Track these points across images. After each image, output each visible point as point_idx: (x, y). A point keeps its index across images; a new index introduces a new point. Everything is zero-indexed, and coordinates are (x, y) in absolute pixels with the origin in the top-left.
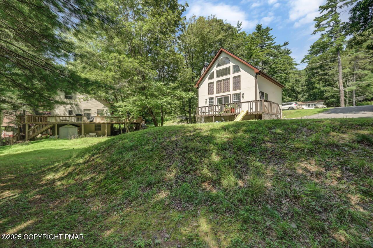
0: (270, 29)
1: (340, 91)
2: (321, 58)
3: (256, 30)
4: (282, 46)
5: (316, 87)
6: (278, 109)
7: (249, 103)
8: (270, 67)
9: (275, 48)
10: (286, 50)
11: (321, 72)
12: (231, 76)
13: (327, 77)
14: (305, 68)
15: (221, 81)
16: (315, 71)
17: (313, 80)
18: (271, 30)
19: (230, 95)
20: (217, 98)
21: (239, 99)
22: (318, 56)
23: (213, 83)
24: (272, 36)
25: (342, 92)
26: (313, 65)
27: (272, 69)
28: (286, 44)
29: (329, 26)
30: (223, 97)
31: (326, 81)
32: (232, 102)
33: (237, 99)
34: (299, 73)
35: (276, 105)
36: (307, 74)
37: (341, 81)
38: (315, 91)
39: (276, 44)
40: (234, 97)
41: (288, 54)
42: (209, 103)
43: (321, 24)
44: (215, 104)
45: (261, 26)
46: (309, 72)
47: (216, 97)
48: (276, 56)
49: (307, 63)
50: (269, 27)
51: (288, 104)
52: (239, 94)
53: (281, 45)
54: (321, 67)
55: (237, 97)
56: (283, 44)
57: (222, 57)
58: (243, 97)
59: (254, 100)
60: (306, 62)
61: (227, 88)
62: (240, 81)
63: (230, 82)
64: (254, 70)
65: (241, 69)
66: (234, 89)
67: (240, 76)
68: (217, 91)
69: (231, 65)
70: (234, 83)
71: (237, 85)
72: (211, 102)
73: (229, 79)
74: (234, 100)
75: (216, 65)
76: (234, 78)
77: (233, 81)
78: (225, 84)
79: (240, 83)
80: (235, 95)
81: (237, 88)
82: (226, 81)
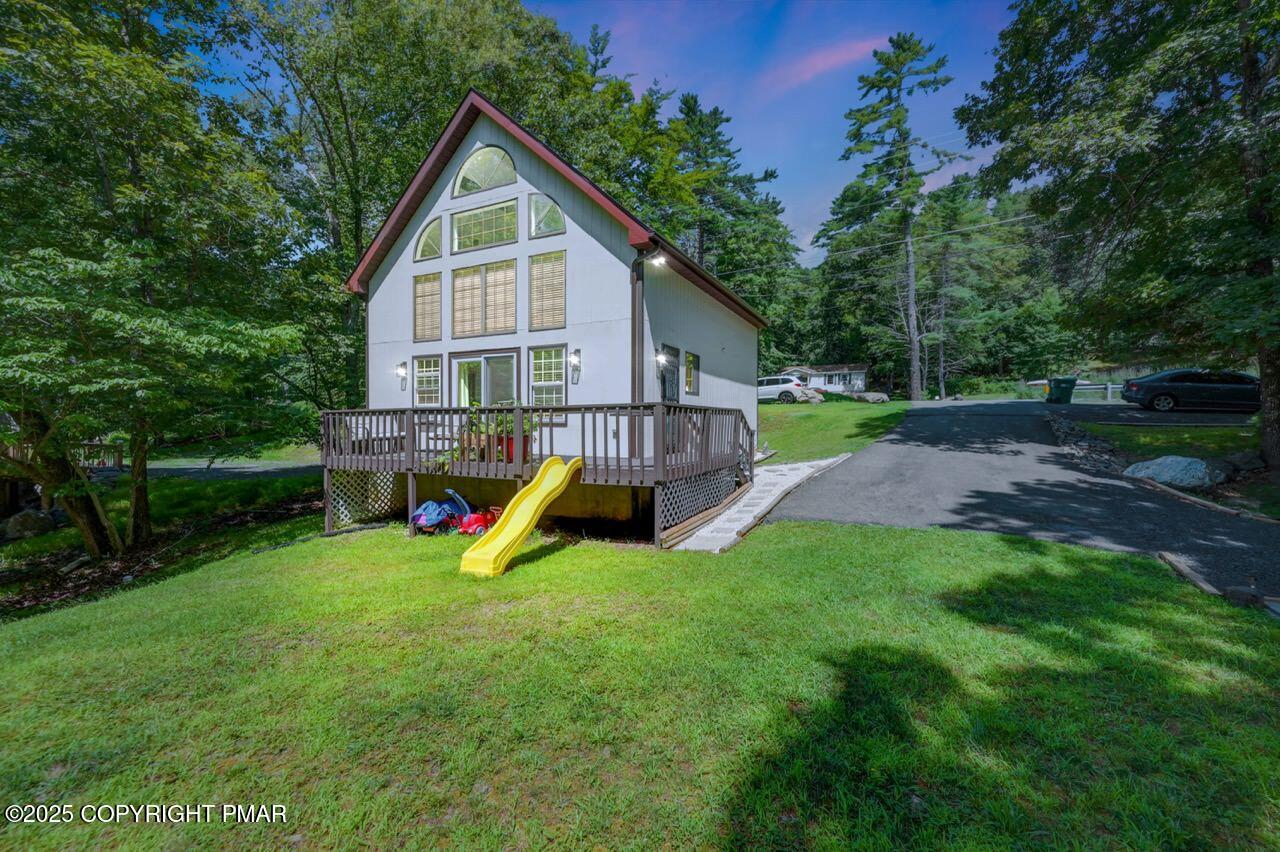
0: (724, 116)
1: (910, 342)
2: (859, 241)
3: (681, 111)
4: (759, 180)
5: (847, 325)
6: (742, 432)
7: (589, 416)
8: (725, 246)
9: (737, 182)
10: (771, 200)
11: (861, 281)
12: (522, 249)
13: (874, 297)
14: (820, 263)
15: (478, 269)
16: (847, 276)
17: (841, 301)
18: (728, 120)
19: (517, 350)
20: (455, 362)
22: (851, 230)
23: (436, 277)
24: (728, 141)
25: (917, 346)
26: (843, 258)
27: (727, 253)
28: (769, 175)
29: (883, 143)
30: (482, 359)
31: (872, 308)
34: (804, 276)
35: (730, 419)
36: (827, 281)
37: (913, 311)
38: (845, 334)
39: (741, 172)
40: (537, 366)
41: (776, 213)
43: (863, 130)
45: (696, 102)
46: (830, 276)
47: (452, 355)
48: (741, 213)
49: (825, 249)
50: (720, 110)
51: (776, 382)
52: (558, 351)
53: (755, 177)
54: (861, 265)
55: (548, 367)
56: (762, 175)
57: (479, 144)
58: (576, 367)
59: (627, 400)
60: (823, 245)
61: (500, 312)
62: (564, 283)
63: (515, 282)
64: (627, 233)
65: (568, 221)
66: (538, 322)
67: (562, 256)
68: (455, 322)
69: (521, 191)
70: (538, 292)
71: (548, 304)
72: (429, 382)
73: (512, 264)
74: (537, 377)
75: (451, 185)
76: (534, 261)
77: (533, 278)
78: (492, 289)
79: (564, 295)
80: (537, 353)
81: (547, 317)
82: (500, 276)
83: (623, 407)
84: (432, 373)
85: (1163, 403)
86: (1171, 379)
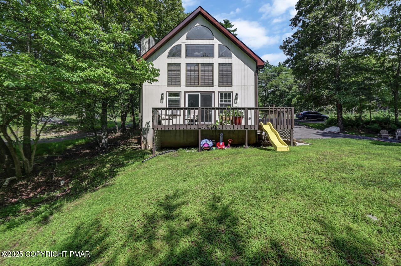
12: (216, 61)
15: (197, 65)
19: (214, 92)
20: (187, 94)
21: (230, 101)
23: (178, 65)
30: (199, 94)
32: (217, 106)
33: (226, 101)
40: (221, 98)
42: (170, 101)
44: (183, 106)
47: (185, 92)
52: (229, 93)
55: (226, 98)
57: (198, 24)
58: (236, 98)
59: (253, 106)
61: (207, 79)
62: (231, 73)
63: (213, 70)
64: (256, 61)
65: (233, 55)
66: (221, 84)
67: (230, 65)
68: (187, 81)
69: (216, 42)
70: (221, 75)
71: (225, 79)
72: (174, 101)
73: (212, 65)
74: (221, 101)
75: (186, 35)
76: (220, 65)
77: (219, 70)
78: (203, 72)
79: (231, 77)
80: (222, 93)
81: (225, 83)
82: (206, 68)
84: (176, 97)
85: (306, 118)
86: (307, 113)
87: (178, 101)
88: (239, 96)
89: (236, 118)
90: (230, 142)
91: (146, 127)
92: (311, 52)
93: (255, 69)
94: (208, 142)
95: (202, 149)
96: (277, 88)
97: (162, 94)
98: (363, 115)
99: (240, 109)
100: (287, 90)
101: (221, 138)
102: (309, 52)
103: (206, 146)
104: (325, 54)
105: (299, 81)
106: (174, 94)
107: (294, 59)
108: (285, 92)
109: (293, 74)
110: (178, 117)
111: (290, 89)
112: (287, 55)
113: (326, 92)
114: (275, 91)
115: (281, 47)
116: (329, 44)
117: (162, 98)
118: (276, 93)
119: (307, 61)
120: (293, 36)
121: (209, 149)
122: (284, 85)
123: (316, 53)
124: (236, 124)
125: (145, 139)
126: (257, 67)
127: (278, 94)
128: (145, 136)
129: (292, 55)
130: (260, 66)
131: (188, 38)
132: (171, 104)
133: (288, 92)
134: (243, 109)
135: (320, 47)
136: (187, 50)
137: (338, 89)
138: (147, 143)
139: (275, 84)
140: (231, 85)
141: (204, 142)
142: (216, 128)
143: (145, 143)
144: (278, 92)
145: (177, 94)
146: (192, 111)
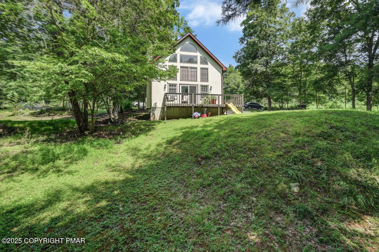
12: (199, 66)
15: (187, 67)
19: (198, 85)
20: (181, 86)
21: (207, 91)
23: (175, 67)
30: (189, 86)
32: (199, 93)
33: (204, 91)
40: (202, 89)
42: (170, 89)
44: (178, 92)
47: (180, 84)
52: (207, 86)
55: (204, 89)
57: (187, 42)
58: (211, 89)
61: (193, 77)
62: (208, 74)
63: (197, 71)
64: (222, 68)
65: (209, 63)
66: (202, 80)
67: (207, 69)
68: (181, 77)
69: (198, 55)
70: (202, 74)
71: (204, 77)
72: (173, 90)
73: (196, 68)
74: (202, 91)
75: (180, 48)
76: (201, 68)
77: (201, 72)
78: (191, 72)
79: (208, 76)
80: (202, 86)
81: (204, 80)
82: (193, 70)
83: (220, 95)
84: (174, 88)
85: (250, 107)
86: (250, 104)
87: (175, 90)
88: (213, 88)
89: (213, 100)
90: (209, 114)
91: (154, 106)
92: (252, 62)
93: (222, 72)
94: (198, 114)
95: (195, 118)
96: (228, 85)
97: (165, 85)
98: (283, 105)
99: (215, 95)
100: (236, 88)
101: (205, 112)
102: (251, 62)
103: (197, 116)
104: (260, 64)
105: (245, 81)
106: (173, 85)
107: (242, 65)
108: (234, 89)
109: (241, 75)
110: (176, 100)
111: (238, 86)
112: (238, 62)
113: (261, 89)
114: (227, 88)
115: (234, 57)
116: (262, 58)
117: (165, 88)
118: (227, 90)
119: (250, 68)
120: (241, 50)
121: (199, 117)
122: (234, 83)
123: (255, 64)
124: (213, 103)
125: (153, 114)
126: (222, 71)
127: (229, 90)
128: (153, 112)
129: (241, 62)
130: (224, 71)
131: (181, 50)
132: (171, 92)
133: (237, 89)
134: (217, 95)
135: (257, 60)
136: (181, 58)
137: (268, 86)
138: (155, 116)
139: (226, 82)
140: (208, 81)
141: (195, 114)
142: (202, 105)
143: (153, 116)
144: (229, 89)
145: (175, 85)
146: (185, 96)
